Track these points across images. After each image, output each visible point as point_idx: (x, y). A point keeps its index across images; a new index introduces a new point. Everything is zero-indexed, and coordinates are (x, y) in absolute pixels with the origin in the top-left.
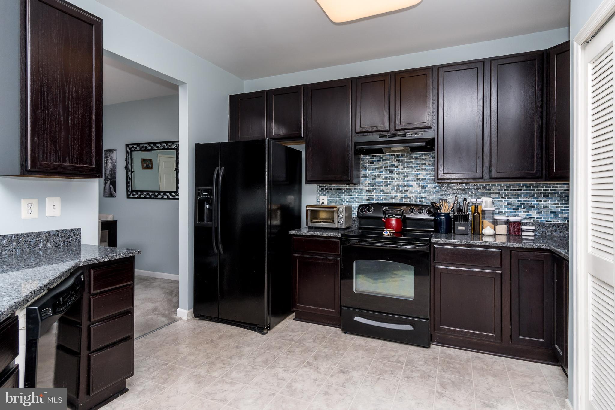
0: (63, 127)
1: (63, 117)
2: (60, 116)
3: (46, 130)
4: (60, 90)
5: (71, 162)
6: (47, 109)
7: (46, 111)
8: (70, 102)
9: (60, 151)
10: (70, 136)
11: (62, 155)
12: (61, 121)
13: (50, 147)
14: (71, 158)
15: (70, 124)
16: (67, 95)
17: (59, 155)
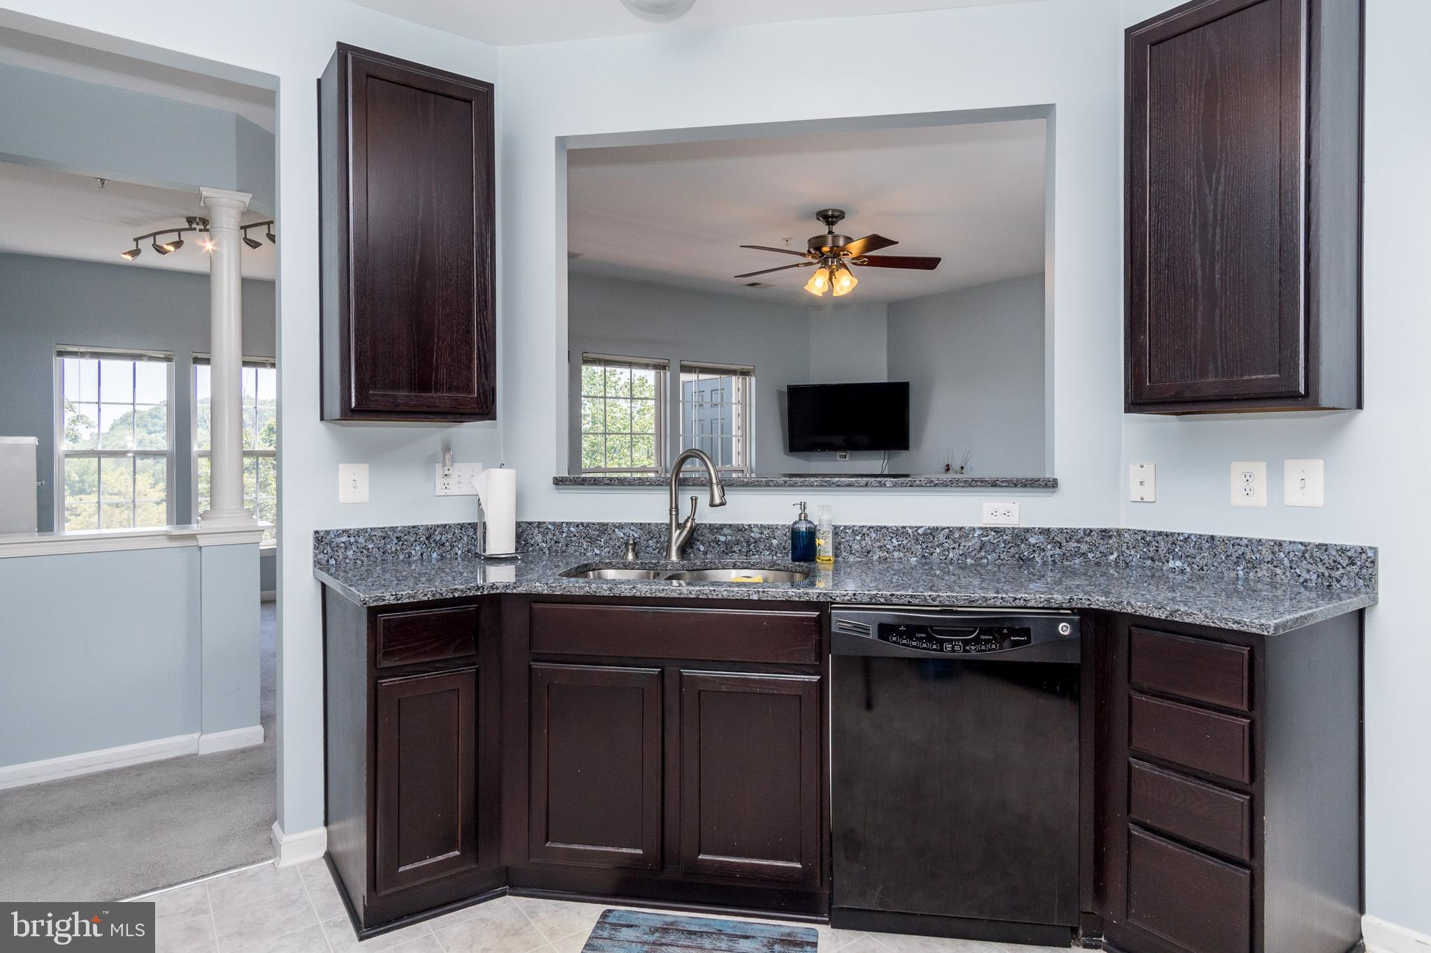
0: (1201, 294)
1: (1202, 270)
2: (1194, 274)
3: (1165, 313)
4: (1195, 213)
5: (1220, 373)
6: (1167, 266)
7: (1166, 272)
8: (1218, 228)
9: (1195, 351)
10: (1217, 312)
11: (1198, 360)
12: (1196, 282)
13: (1174, 347)
14: (1219, 363)
15: (1218, 283)
16: (1211, 215)
17: (1193, 360)
